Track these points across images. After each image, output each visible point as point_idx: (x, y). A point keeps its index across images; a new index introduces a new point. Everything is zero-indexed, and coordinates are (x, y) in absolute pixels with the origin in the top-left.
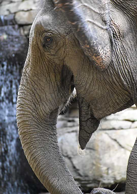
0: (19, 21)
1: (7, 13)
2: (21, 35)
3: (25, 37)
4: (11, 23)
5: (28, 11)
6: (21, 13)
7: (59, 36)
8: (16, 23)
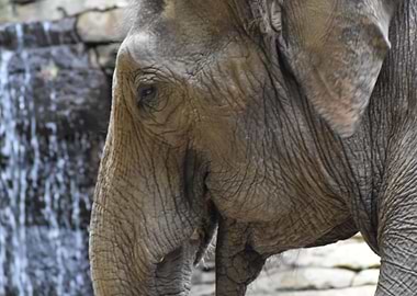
0: (86, 34)
1: (57, 16)
2: (91, 68)
3: (101, 73)
4: (68, 39)
5: (107, 10)
6: (92, 16)
7: (173, 79)
8: (80, 40)
